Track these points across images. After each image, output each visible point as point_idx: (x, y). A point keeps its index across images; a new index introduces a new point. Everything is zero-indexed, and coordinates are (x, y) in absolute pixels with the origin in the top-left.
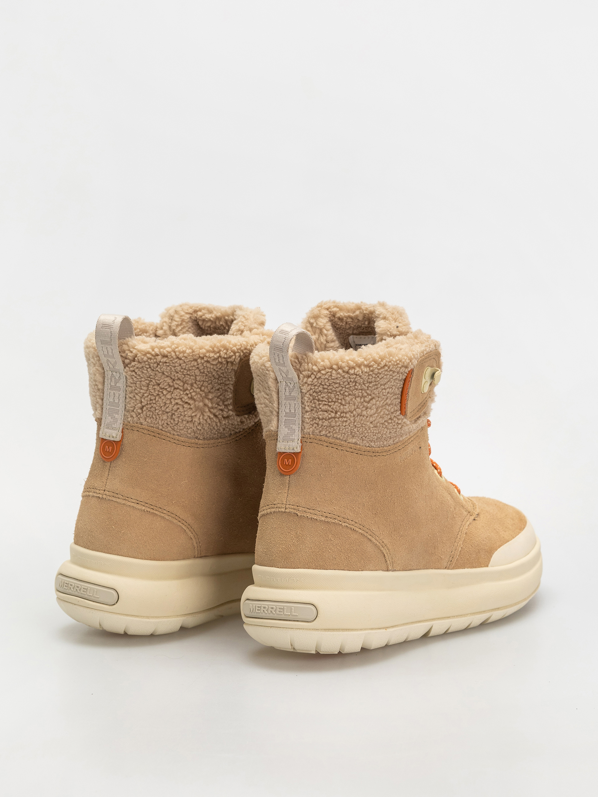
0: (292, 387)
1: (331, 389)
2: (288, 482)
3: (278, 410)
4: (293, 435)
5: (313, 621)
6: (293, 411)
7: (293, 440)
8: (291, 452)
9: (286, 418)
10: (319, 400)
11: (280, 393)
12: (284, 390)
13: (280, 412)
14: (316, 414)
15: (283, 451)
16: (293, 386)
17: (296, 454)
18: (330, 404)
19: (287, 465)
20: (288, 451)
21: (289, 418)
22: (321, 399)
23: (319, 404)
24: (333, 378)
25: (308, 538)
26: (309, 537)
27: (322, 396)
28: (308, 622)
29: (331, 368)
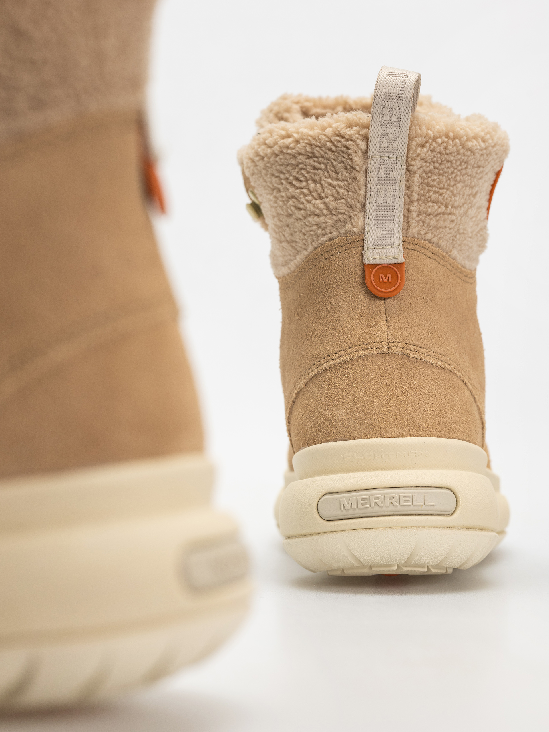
0: (391, 164)
1: (443, 169)
2: (384, 309)
3: (364, 201)
4: (392, 238)
5: (452, 514)
6: (390, 201)
7: (392, 246)
8: (389, 263)
9: (378, 213)
10: (428, 184)
11: (369, 175)
12: (377, 170)
13: (367, 205)
14: (423, 206)
15: (378, 261)
16: (393, 162)
17: (399, 265)
18: (441, 191)
19: (385, 282)
20: (385, 261)
21: (382, 213)
22: (432, 183)
23: (429, 191)
24: (448, 152)
25: (427, 392)
26: (428, 389)
27: (433, 178)
28: (445, 515)
29: (447, 136)
